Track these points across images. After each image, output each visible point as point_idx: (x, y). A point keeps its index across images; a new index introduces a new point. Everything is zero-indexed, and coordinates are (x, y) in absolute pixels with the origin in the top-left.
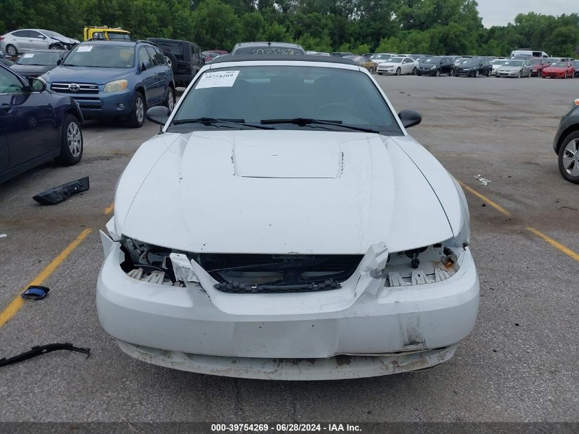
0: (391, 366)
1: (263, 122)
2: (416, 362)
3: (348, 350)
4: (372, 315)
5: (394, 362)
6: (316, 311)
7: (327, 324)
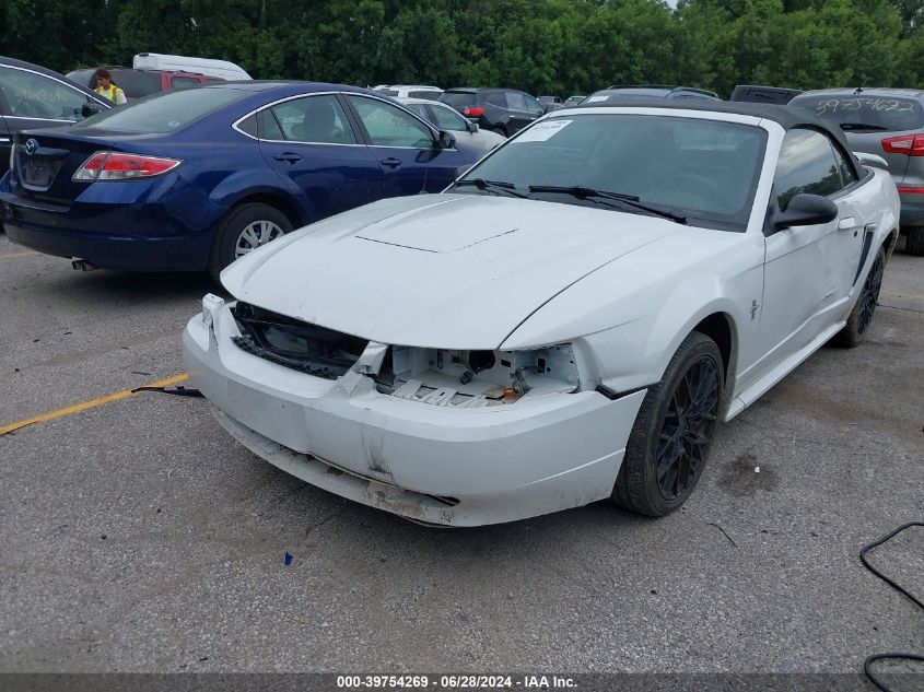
0: (375, 496)
1: (534, 190)
2: (407, 506)
3: (318, 451)
4: (336, 414)
5: (381, 494)
6: (289, 390)
7: (295, 409)
